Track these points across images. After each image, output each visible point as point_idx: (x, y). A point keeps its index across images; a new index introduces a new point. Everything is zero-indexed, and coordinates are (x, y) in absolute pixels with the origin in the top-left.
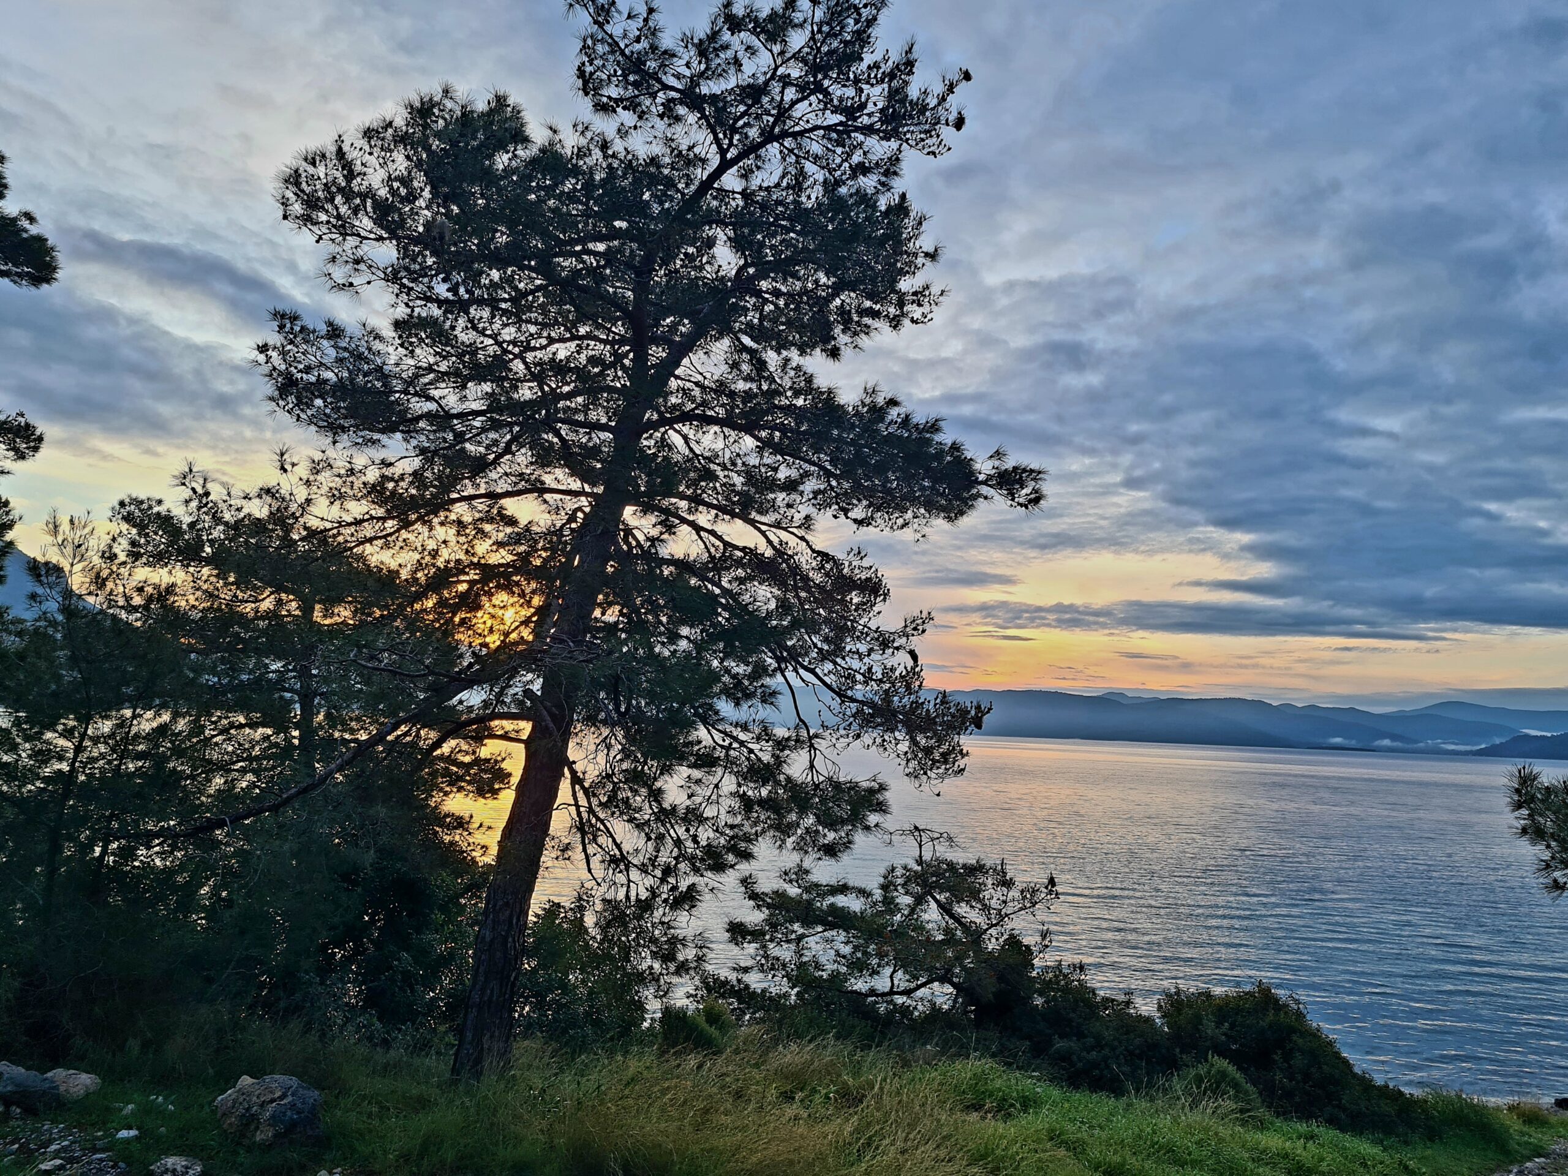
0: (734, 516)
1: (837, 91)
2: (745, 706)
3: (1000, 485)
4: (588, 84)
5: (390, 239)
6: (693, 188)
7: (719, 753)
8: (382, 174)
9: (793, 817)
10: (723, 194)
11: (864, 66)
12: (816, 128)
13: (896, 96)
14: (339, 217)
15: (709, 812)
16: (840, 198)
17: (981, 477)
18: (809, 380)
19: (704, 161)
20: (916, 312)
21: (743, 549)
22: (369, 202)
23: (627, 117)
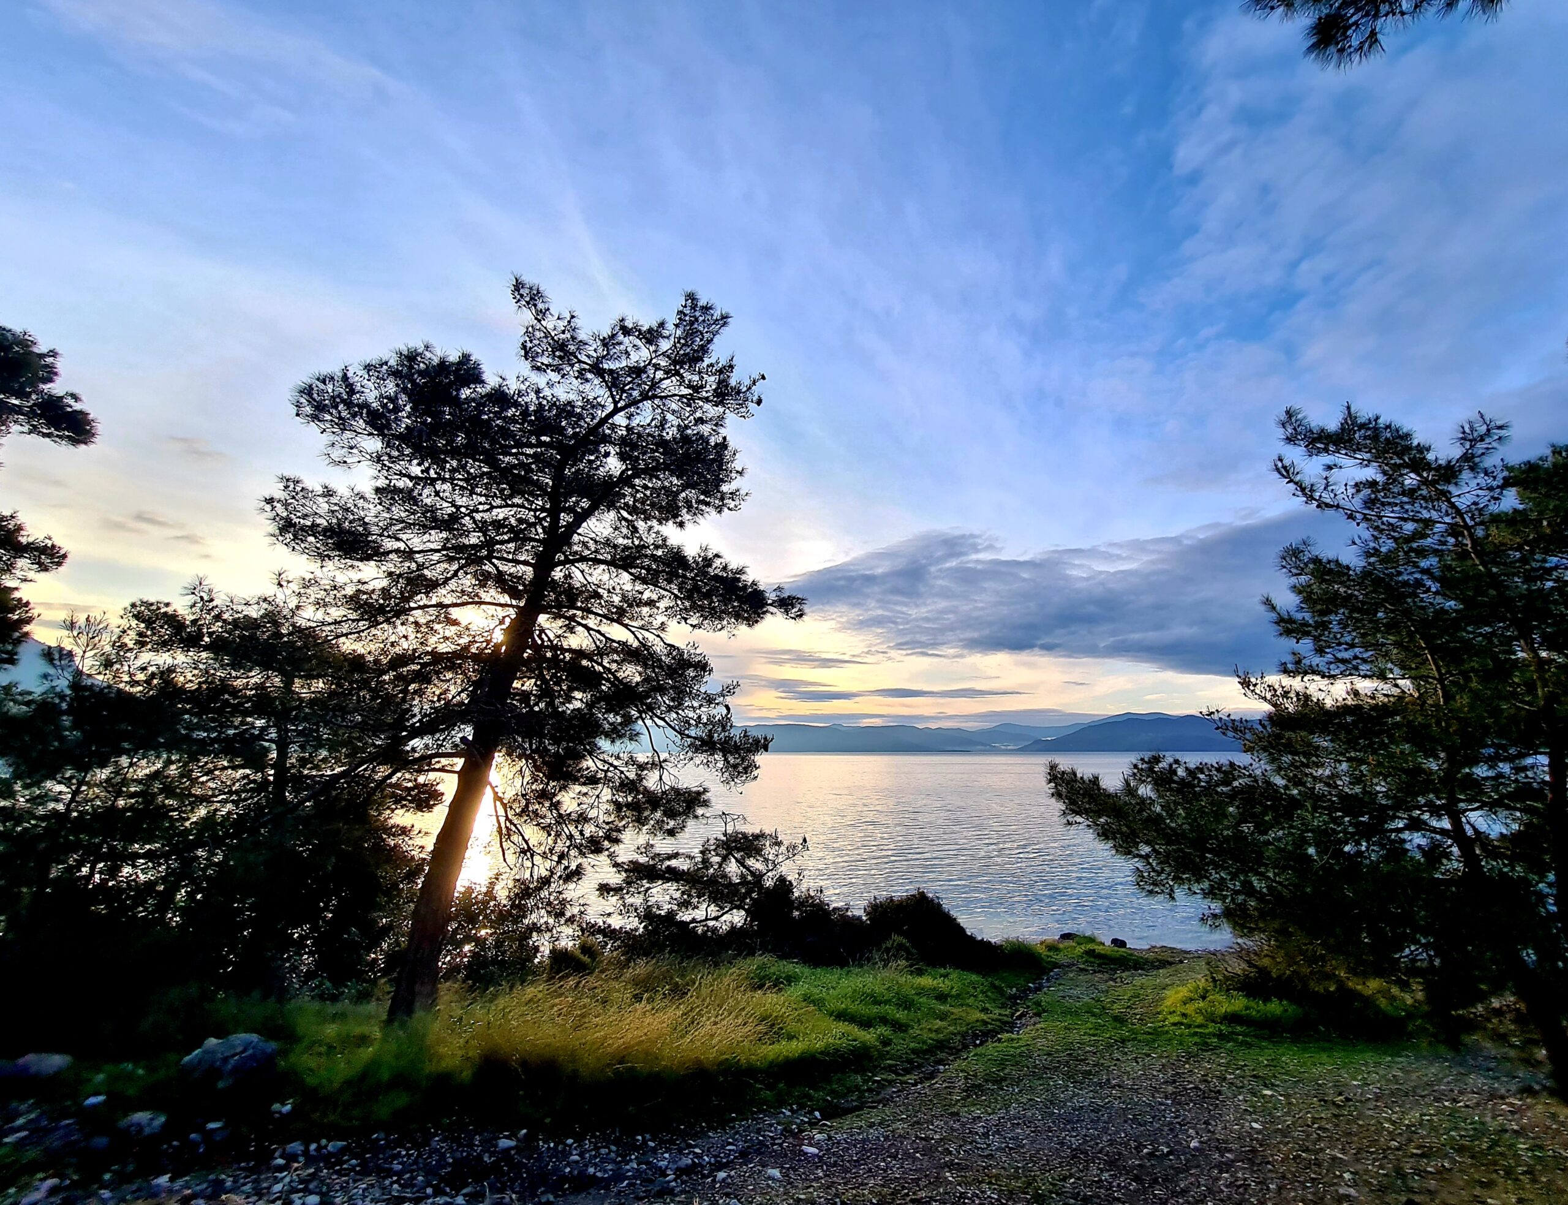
0: (612, 620)
1: (688, 376)
2: (618, 743)
3: (780, 606)
4: (528, 353)
5: (378, 435)
6: (595, 421)
7: (601, 775)
8: (376, 393)
9: (646, 813)
10: (613, 427)
11: (705, 364)
12: (675, 395)
13: (723, 383)
14: (340, 418)
15: (592, 814)
16: (687, 436)
17: (769, 602)
18: (665, 540)
19: (603, 406)
20: (732, 504)
21: (618, 642)
22: (365, 411)
23: (554, 376)
